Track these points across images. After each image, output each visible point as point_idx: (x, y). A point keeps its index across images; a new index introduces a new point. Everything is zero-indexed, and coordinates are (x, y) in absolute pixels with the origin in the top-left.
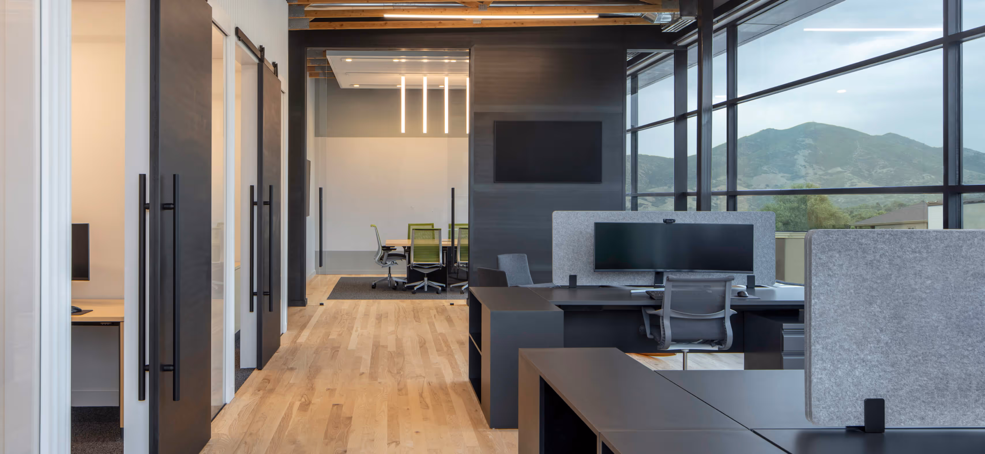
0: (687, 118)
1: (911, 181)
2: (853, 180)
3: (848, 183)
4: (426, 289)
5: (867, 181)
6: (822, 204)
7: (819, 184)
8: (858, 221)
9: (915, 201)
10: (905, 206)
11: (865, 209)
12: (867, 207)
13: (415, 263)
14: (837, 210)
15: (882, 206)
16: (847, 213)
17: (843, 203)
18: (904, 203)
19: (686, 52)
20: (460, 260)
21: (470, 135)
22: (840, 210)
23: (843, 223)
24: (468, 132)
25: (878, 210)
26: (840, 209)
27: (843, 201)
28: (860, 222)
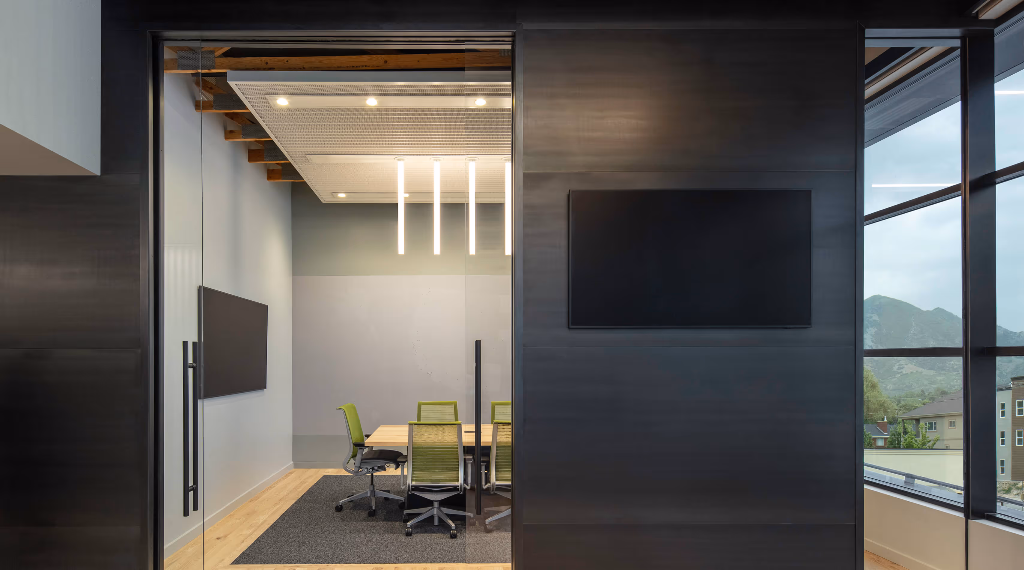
0: (995, 183)
1: (953, 362)
2: (901, 362)
3: (896, 365)
4: (436, 522)
5: (914, 363)
6: (873, 391)
7: (870, 367)
8: (905, 413)
9: (956, 387)
10: (947, 394)
11: (912, 397)
12: (912, 396)
13: (414, 483)
14: (886, 399)
15: (926, 394)
16: (895, 403)
17: (891, 390)
18: (946, 390)
19: (991, 36)
20: (497, 480)
21: (513, 257)
22: (888, 399)
23: (891, 416)
24: (508, 251)
25: (923, 400)
26: (889, 397)
27: (891, 388)
28: (906, 414)
